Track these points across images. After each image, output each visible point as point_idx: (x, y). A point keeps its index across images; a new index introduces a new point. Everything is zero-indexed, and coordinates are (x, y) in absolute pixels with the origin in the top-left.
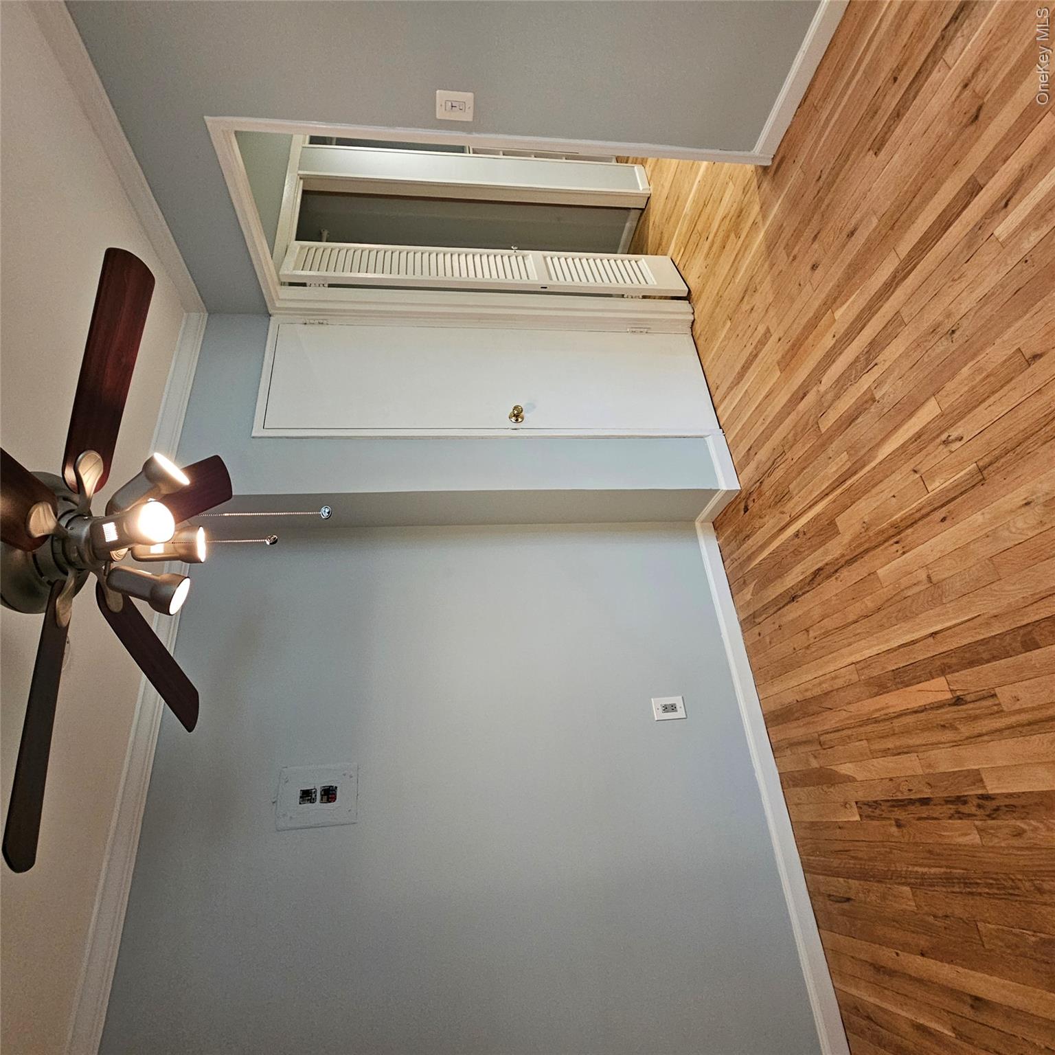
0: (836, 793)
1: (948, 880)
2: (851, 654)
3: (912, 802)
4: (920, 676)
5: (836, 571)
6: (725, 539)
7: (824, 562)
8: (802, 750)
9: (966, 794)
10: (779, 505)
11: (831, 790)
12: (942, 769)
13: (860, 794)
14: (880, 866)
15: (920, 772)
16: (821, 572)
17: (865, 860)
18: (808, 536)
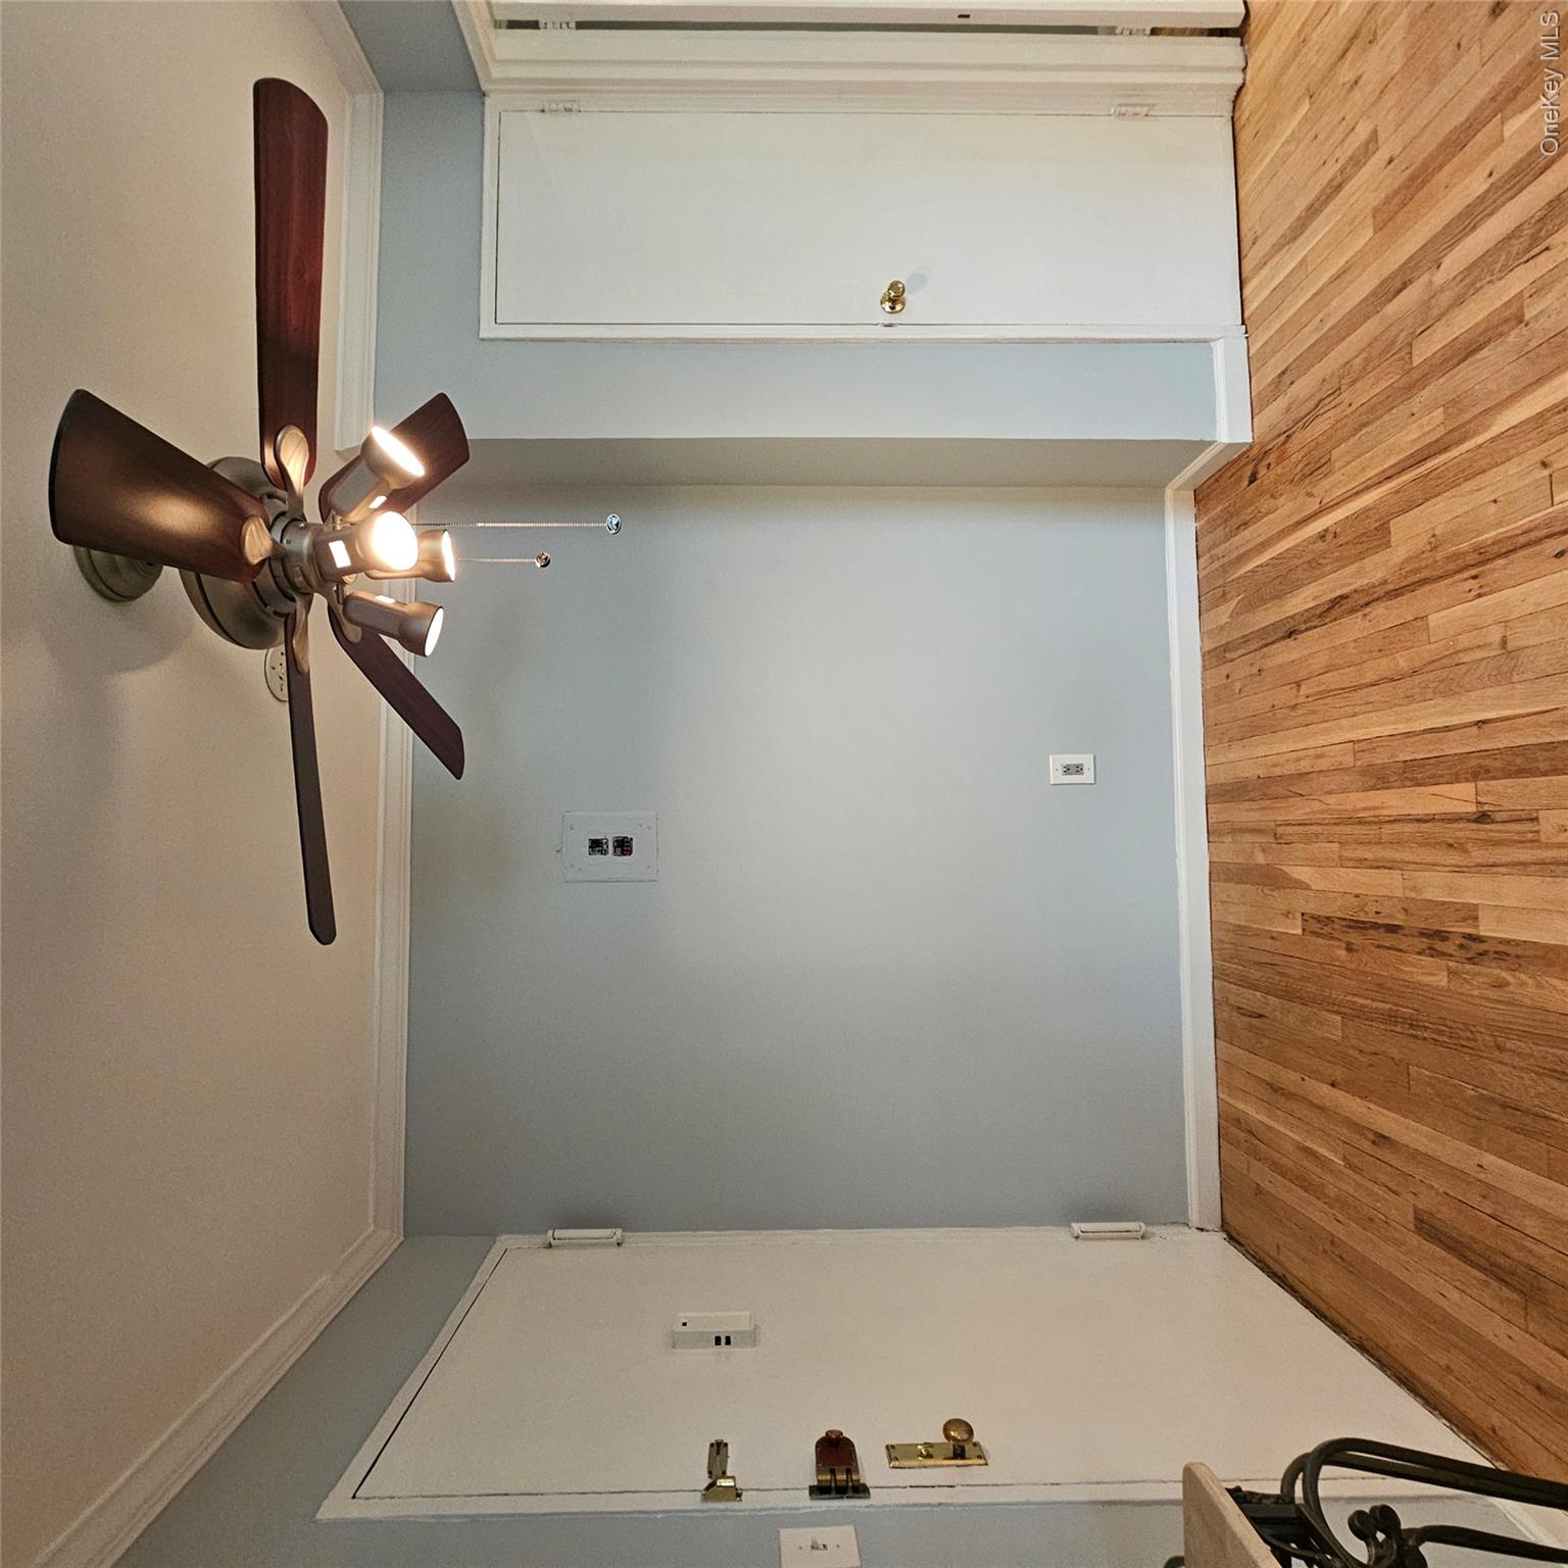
0: (1280, 900)
1: (1391, 1017)
2: (1353, 728)
3: (1375, 926)
4: (1440, 776)
5: (1367, 604)
6: (1208, 522)
7: (1353, 587)
8: (1248, 838)
9: (1449, 929)
10: (1307, 481)
11: (1275, 894)
12: (1429, 896)
13: (1312, 905)
14: (1311, 988)
15: (1399, 894)
16: (1344, 602)
17: (1296, 979)
18: (1341, 540)
